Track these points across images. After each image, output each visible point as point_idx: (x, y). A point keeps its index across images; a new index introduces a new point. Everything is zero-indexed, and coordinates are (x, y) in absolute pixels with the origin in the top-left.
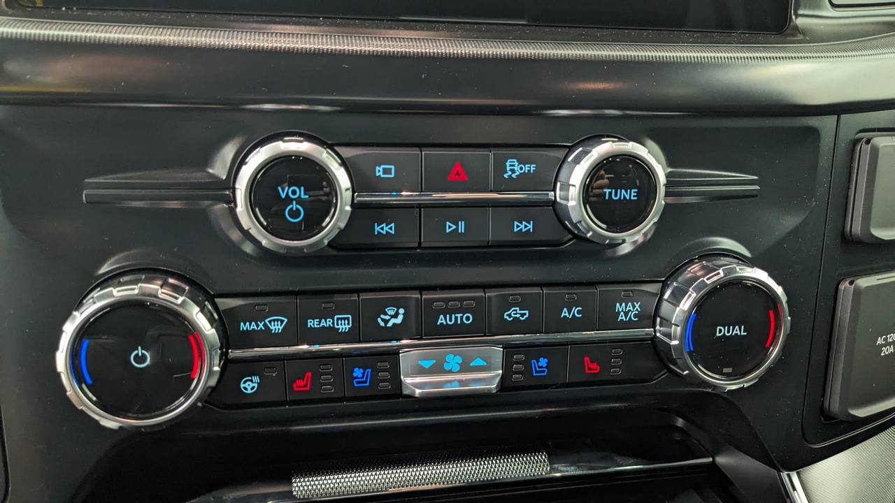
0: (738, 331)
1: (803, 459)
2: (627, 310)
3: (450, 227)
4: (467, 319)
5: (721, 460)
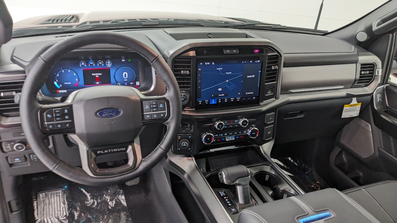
0: (254, 133)
1: (261, 144)
2: (245, 132)
3: (231, 126)
4: (232, 134)
5: (254, 145)
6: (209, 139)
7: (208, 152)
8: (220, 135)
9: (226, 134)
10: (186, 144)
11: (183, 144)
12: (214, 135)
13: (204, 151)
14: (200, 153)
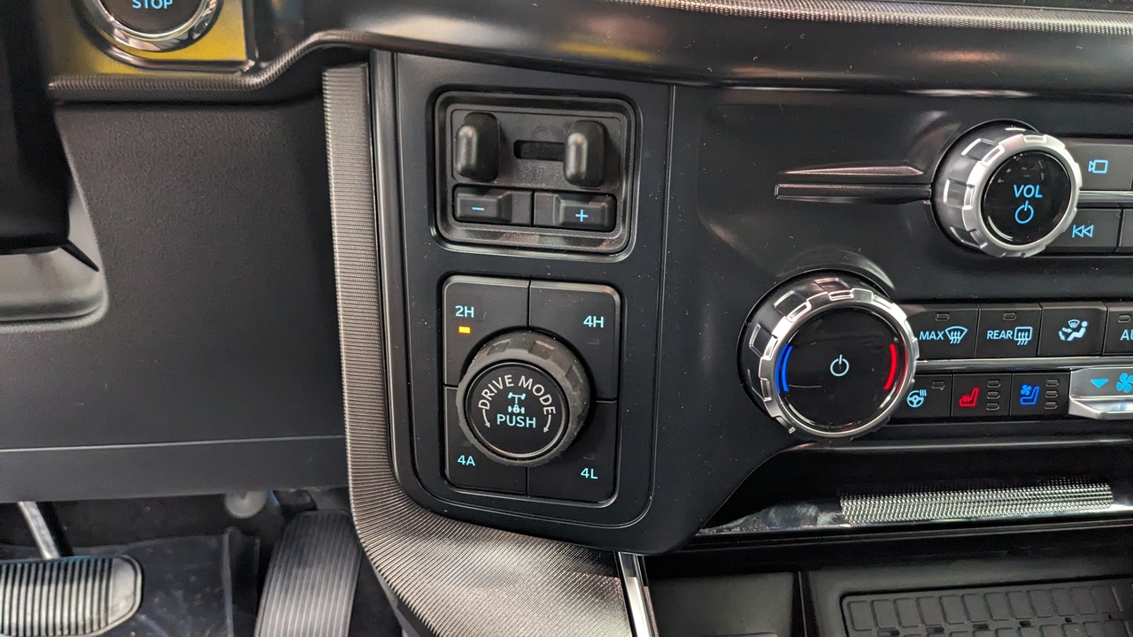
6: (839, 366)
7: (824, 521)
8: (992, 335)
9: (1076, 331)
10: (532, 406)
11: (501, 403)
12: (917, 323)
13: (772, 513)
14: (735, 527)
